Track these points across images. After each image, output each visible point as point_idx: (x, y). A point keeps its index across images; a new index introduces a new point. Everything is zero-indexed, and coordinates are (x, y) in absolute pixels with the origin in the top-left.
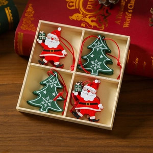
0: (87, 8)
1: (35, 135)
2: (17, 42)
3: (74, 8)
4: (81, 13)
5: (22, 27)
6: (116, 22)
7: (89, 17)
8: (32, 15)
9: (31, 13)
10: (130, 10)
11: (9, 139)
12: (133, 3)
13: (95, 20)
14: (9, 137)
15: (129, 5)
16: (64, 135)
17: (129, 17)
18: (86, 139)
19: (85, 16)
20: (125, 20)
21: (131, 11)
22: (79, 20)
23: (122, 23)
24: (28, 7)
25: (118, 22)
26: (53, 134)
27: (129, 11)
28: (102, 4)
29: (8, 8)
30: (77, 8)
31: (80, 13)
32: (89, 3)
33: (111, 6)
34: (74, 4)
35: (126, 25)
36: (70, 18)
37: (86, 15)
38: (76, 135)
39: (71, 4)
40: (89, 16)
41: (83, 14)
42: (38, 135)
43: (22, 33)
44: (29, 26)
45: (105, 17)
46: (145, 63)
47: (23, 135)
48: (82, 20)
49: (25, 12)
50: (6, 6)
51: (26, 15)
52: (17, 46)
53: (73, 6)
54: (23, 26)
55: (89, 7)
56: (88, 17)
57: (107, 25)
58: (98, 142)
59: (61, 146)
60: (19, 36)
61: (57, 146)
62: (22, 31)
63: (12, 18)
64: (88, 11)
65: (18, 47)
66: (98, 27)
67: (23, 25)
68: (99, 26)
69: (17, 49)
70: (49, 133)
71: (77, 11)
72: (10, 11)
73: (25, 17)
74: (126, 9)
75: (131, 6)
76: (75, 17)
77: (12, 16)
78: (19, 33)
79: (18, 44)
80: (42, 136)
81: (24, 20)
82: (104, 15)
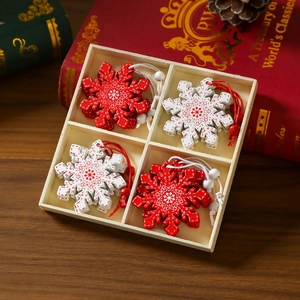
0: (199, 27)
1: (83, 257)
2: (63, 86)
3: (173, 26)
4: (187, 36)
5: (73, 58)
6: (250, 57)
7: (201, 46)
8: (95, 37)
9: (94, 32)
10: (279, 34)
11: (34, 262)
12: (287, 21)
13: (212, 50)
14: (34, 259)
15: (278, 25)
17: (275, 47)
18: (176, 271)
19: (193, 42)
20: (267, 54)
21: (281, 37)
22: (181, 49)
23: (261, 60)
24: (89, 21)
25: (253, 57)
26: (115, 259)
27: (277, 37)
28: (227, 22)
29: (53, 20)
30: (180, 26)
31: (183, 36)
32: (202, 19)
33: (244, 27)
34: (175, 19)
35: (269, 64)
36: (165, 45)
37: (195, 41)
38: (157, 263)
39: (169, 19)
40: (200, 43)
41: (189, 39)
42: (87, 258)
43: (74, 71)
45: (231, 47)
46: (297, 137)
47: (60, 257)
48: (187, 49)
49: (84, 31)
50: (50, 17)
51: (84, 36)
52: (62, 92)
53: (172, 22)
54: (77, 57)
55: (202, 26)
56: (197, 44)
57: (232, 62)
58: (197, 279)
59: (128, 282)
60: (67, 75)
61: (121, 281)
62: (73, 64)
63: (59, 39)
64: (201, 33)
65: (66, 95)
66: (215, 64)
67: (76, 54)
68: (217, 62)
69: (63, 98)
70: (109, 255)
71: (179, 32)
72: (56, 25)
73: (81, 39)
74: (271, 33)
75: (281, 28)
76: (173, 44)
77: (60, 36)
78: (68, 69)
79: (65, 89)
81: (80, 45)
82: (228, 43)
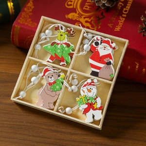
0: (84, 8)
1: (17, 123)
2: (13, 35)
3: (71, 7)
4: (78, 12)
5: (19, 21)
6: (109, 25)
7: (84, 18)
8: (31, 10)
9: (31, 8)
10: (125, 14)
12: (129, 8)
13: (90, 21)
15: (124, 9)
16: (43, 127)
17: (122, 20)
18: (64, 132)
19: (80, 16)
20: (117, 24)
21: (125, 16)
22: (74, 19)
23: (114, 27)
24: (29, 2)
25: (110, 25)
26: (33, 125)
27: (123, 15)
28: (99, 6)
29: (11, 1)
30: (75, 7)
31: (76, 13)
32: (86, 4)
33: (107, 9)
34: (72, 3)
35: (118, 29)
36: (66, 17)
37: (82, 15)
38: (55, 128)
39: (69, 3)
40: (84, 16)
41: (78, 14)
42: (19, 124)
43: (19, 27)
44: (26, 20)
45: (99, 19)
46: (129, 67)
47: (6, 123)
48: (77, 19)
49: (26, 7)
51: (25, 9)
52: (13, 38)
53: (71, 5)
54: (21, 20)
55: (86, 7)
56: (83, 17)
58: (74, 137)
59: (39, 137)
60: (15, 29)
61: (36, 137)
62: (19, 24)
63: (13, 11)
65: (15, 39)
66: (90, 28)
67: (21, 18)
69: (13, 40)
70: (31, 123)
72: (12, 4)
73: (24, 11)
74: (121, 13)
75: (126, 11)
77: (14, 9)
78: (16, 26)
79: (14, 37)
80: (24, 125)
81: (23, 14)
82: (98, 17)
